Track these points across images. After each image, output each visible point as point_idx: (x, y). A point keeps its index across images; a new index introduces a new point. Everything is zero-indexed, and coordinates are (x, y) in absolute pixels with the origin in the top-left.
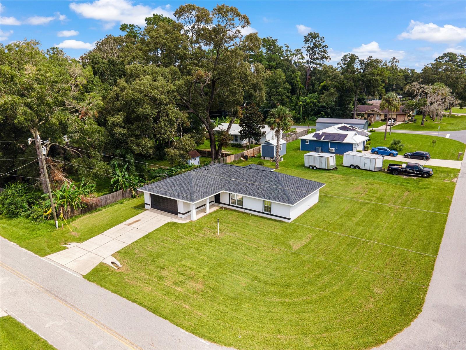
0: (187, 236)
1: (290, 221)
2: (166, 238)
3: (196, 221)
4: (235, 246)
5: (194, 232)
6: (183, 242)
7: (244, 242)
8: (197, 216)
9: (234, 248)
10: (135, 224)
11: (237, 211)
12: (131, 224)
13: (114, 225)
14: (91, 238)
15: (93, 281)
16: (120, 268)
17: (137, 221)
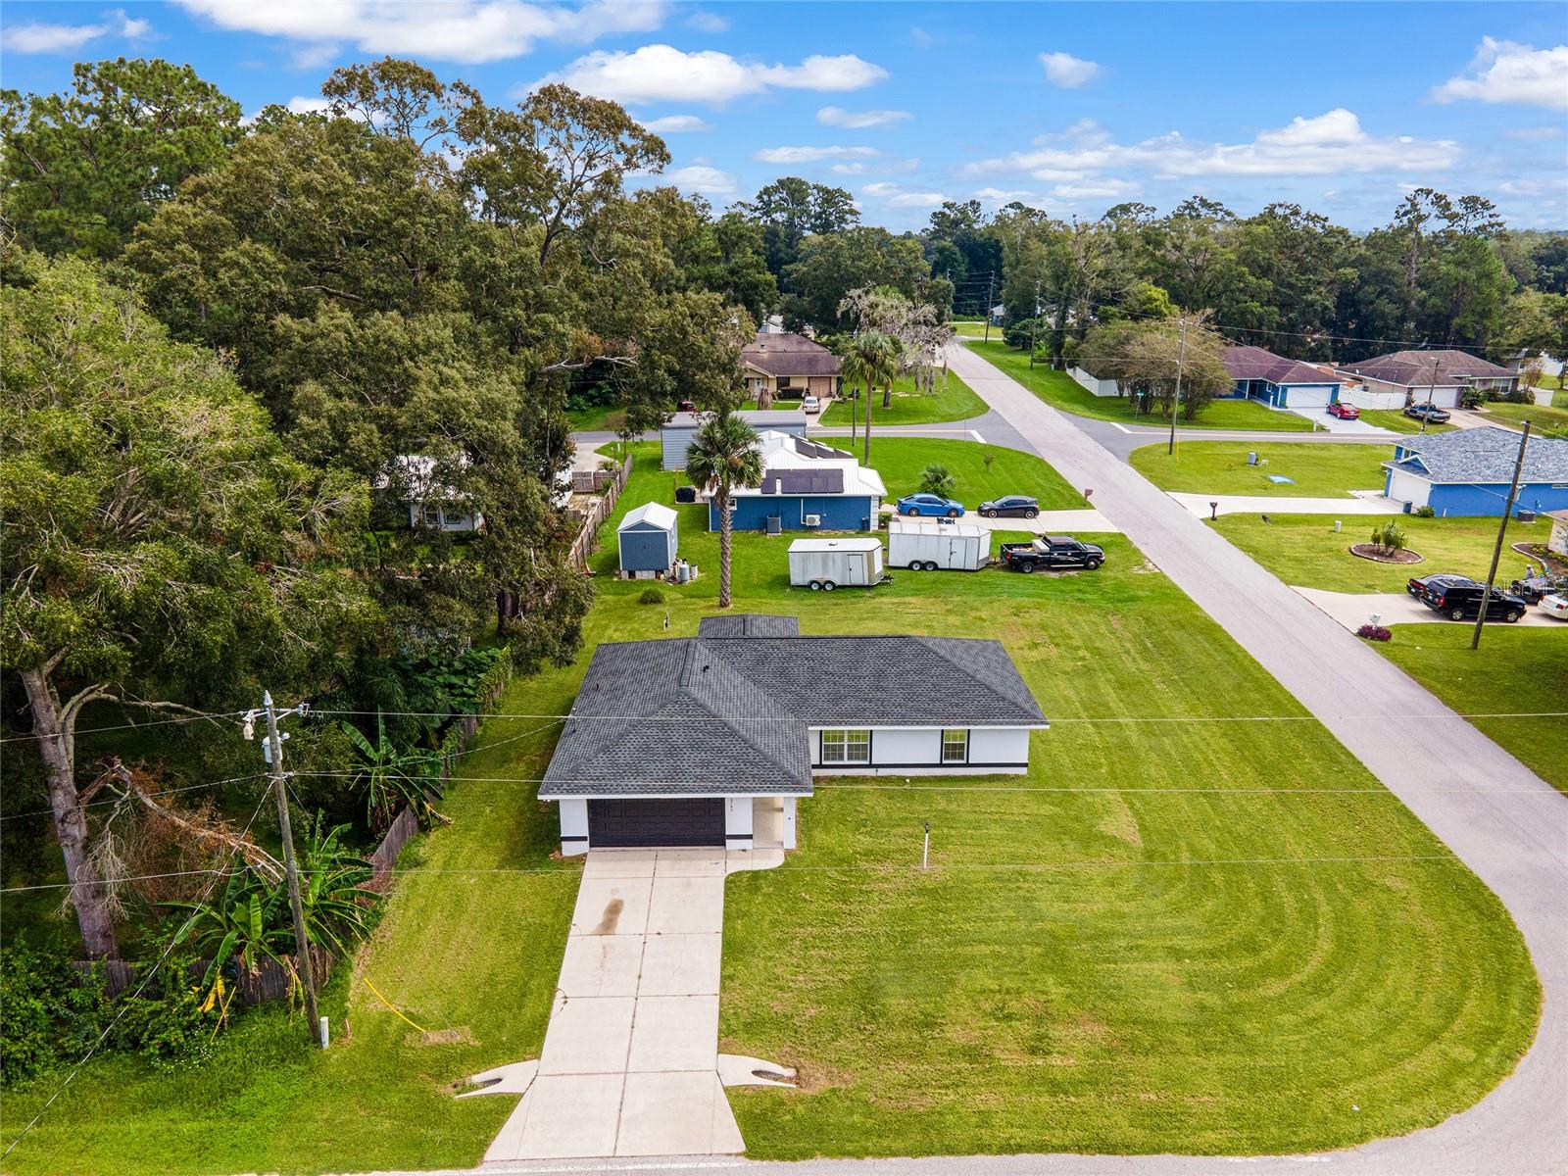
0: (852, 902)
3: (800, 845)
10: (622, 919)
11: (855, 780)
12: (608, 925)
13: (557, 952)
14: (541, 1024)
15: (805, 1155)
16: (797, 1079)
17: (614, 909)
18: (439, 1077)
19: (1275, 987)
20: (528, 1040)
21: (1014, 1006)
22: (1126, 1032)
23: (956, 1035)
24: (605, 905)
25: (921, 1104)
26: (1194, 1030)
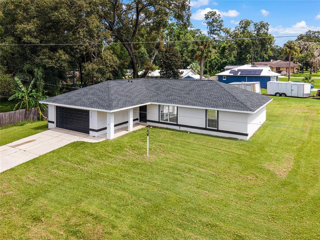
0: (99, 159)
1: (248, 138)
2: (64, 162)
3: (114, 139)
4: (177, 172)
5: (110, 153)
6: (90, 168)
7: (191, 166)
8: (116, 134)
9: (178, 176)
10: (26, 145)
12: (18, 145)
17: (29, 142)
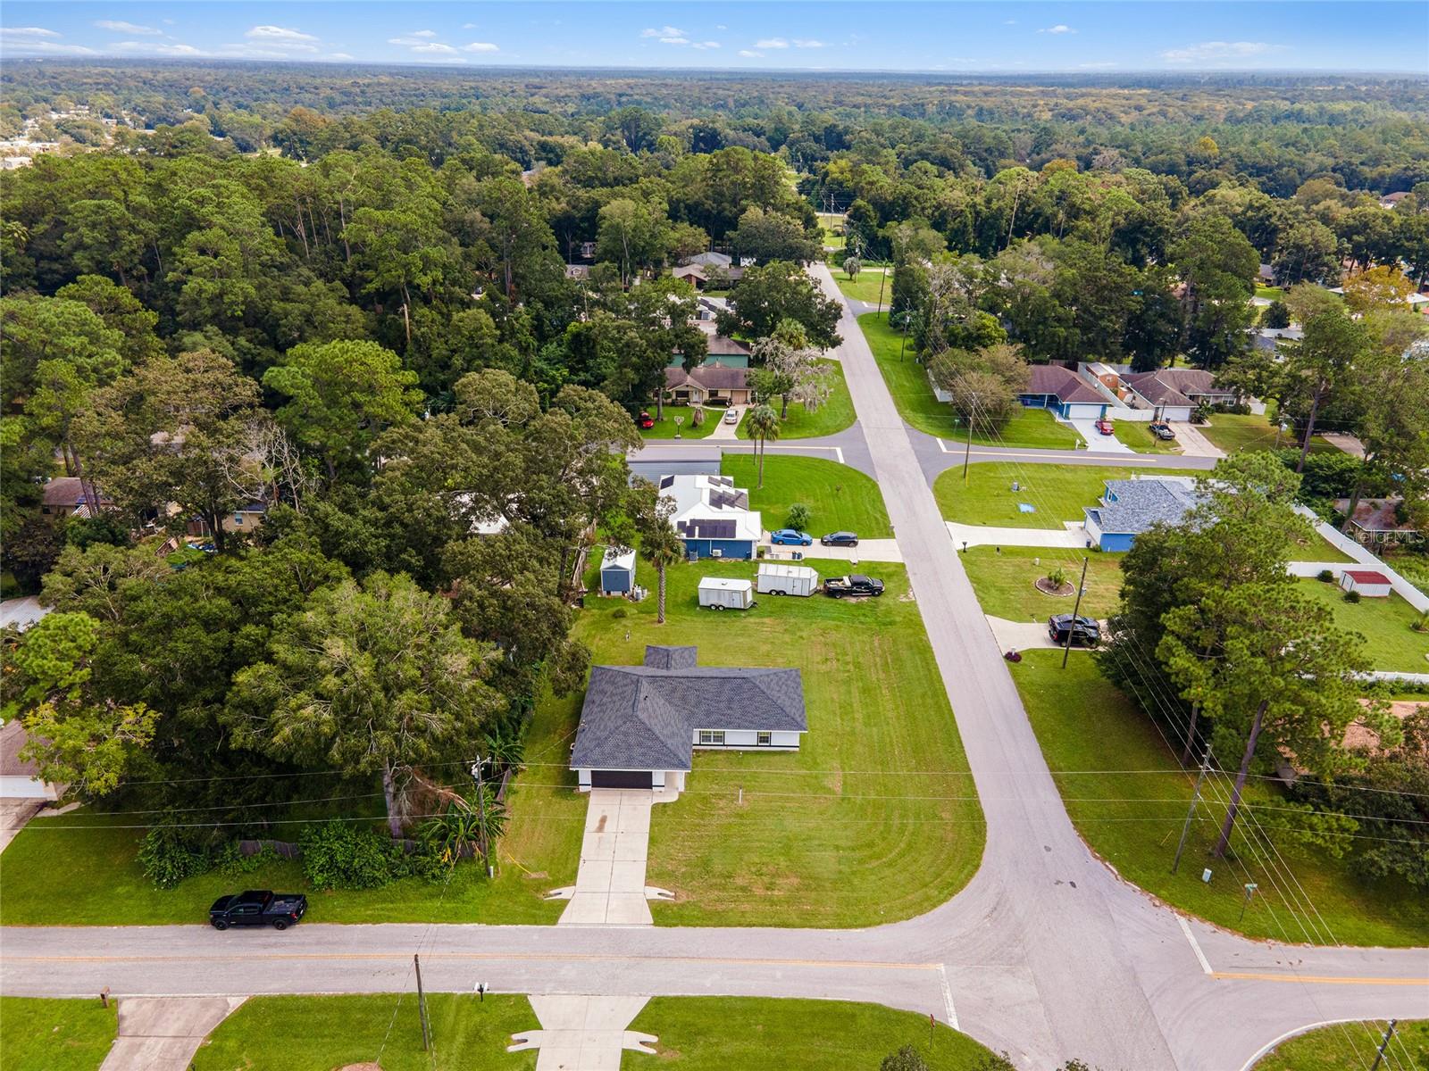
3: (686, 789)
10: (607, 824)
11: (716, 751)
12: (601, 828)
13: (579, 840)
14: (575, 872)
15: (675, 925)
16: (675, 897)
17: (603, 820)
18: (537, 891)
19: (875, 863)
20: (571, 879)
21: (764, 869)
22: (806, 882)
23: (739, 882)
24: (599, 818)
25: (720, 908)
26: (834, 882)
